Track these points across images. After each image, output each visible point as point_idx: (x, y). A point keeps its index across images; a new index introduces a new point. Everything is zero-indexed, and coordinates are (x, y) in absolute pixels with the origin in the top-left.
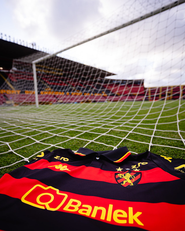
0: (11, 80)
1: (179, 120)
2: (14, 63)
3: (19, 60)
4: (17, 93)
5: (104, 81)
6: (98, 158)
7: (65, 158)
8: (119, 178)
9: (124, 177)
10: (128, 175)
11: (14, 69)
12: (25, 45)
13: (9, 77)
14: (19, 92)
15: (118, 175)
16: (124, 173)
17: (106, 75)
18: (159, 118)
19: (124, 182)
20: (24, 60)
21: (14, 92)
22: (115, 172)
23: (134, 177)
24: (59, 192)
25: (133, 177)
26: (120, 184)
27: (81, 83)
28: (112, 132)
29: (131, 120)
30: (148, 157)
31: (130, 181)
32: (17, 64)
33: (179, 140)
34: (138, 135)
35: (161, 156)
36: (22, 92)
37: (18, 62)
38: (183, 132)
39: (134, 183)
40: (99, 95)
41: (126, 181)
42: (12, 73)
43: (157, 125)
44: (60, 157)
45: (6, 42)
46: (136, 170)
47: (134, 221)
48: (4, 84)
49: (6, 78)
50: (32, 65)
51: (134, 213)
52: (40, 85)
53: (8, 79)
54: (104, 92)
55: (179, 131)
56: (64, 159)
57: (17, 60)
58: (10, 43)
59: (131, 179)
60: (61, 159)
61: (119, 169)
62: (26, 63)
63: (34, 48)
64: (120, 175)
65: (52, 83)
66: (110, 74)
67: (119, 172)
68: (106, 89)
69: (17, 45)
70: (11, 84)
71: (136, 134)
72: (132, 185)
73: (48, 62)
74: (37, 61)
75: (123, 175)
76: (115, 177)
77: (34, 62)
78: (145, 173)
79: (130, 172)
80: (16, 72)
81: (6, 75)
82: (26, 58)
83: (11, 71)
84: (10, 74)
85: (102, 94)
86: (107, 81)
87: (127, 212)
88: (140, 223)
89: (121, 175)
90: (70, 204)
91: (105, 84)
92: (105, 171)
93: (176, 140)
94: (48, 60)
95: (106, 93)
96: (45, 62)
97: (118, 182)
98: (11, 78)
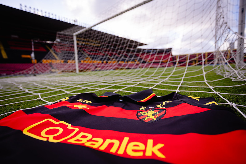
0: (55, 50)
1: (205, 72)
2: (58, 35)
3: (62, 33)
4: (61, 62)
5: (136, 50)
6: (121, 100)
7: (88, 100)
8: (141, 115)
9: (147, 114)
10: (152, 112)
11: (58, 40)
12: (68, 22)
13: (53, 47)
14: (62, 61)
15: (141, 112)
16: (147, 111)
17: (138, 45)
18: (185, 72)
19: (146, 118)
20: (66, 32)
21: (58, 61)
22: (138, 111)
23: (158, 113)
24: (71, 127)
25: (156, 113)
26: (141, 120)
27: (113, 49)
28: (140, 84)
29: (159, 77)
30: (174, 98)
31: (152, 117)
32: (60, 36)
33: (206, 88)
34: (165, 85)
35: (188, 96)
36: (64, 62)
37: (61, 34)
38: (210, 81)
39: (156, 118)
40: (132, 63)
41: (149, 117)
42: (56, 44)
43: (184, 78)
44: (83, 100)
45: (52, 20)
46: (161, 108)
47: (153, 153)
48: (49, 53)
49: (51, 48)
50: (72, 36)
51: (154, 145)
52: (79, 53)
53: (52, 49)
54: (137, 61)
55: (206, 81)
56: (87, 102)
57: (60, 33)
58: (56, 20)
59: (154, 115)
60: (83, 102)
61: (143, 108)
62: (68, 35)
63: (76, 24)
64: (142, 113)
65: (93, 54)
66: (141, 44)
67: (142, 110)
68: (139, 58)
69: (62, 22)
70: (55, 53)
71: (164, 85)
72: (155, 120)
73: (87, 33)
74: (77, 33)
75: (146, 113)
76: (137, 115)
77: (75, 34)
78: (170, 109)
79: (153, 110)
80: (59, 43)
81: (51, 46)
82: (68, 30)
83: (55, 42)
84: (54, 45)
85: (135, 62)
86: (140, 50)
87: (146, 144)
88: (160, 155)
89: (144, 112)
90: (78, 137)
91: (138, 53)
92: (127, 110)
93: (204, 88)
94: (86, 31)
95: (138, 61)
96: (85, 33)
97: (139, 119)
98: (55, 48)
